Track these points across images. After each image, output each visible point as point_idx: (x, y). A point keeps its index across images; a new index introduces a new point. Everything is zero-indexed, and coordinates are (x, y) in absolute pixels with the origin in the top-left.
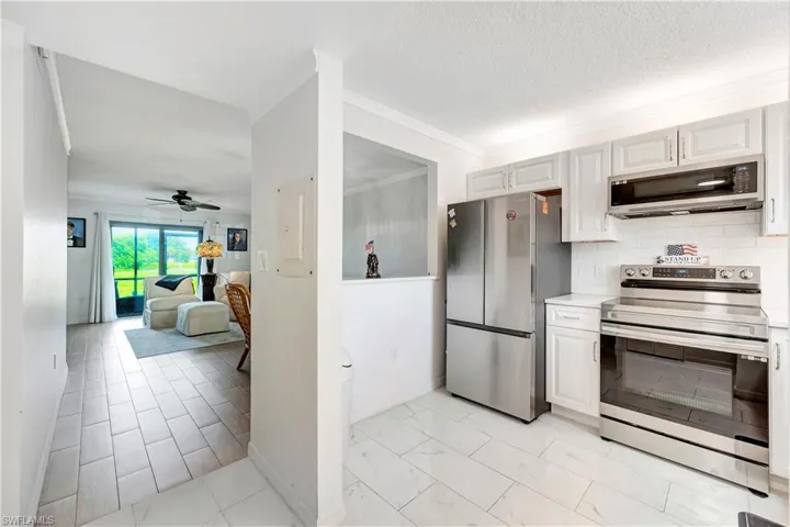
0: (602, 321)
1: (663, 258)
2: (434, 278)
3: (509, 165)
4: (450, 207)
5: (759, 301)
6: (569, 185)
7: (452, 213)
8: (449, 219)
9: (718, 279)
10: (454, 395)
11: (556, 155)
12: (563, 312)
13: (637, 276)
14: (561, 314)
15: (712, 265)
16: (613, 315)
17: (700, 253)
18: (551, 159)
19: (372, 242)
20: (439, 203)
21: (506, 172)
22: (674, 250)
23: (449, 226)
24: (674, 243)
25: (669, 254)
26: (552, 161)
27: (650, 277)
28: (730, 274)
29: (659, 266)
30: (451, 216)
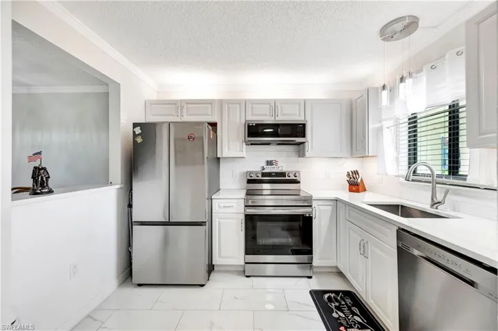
0: (246, 206)
1: (265, 167)
2: (118, 186)
3: (181, 100)
4: (135, 125)
5: (300, 187)
6: (222, 121)
7: (138, 131)
8: (135, 135)
9: (287, 178)
10: (140, 285)
11: (214, 100)
12: (223, 203)
13: (254, 177)
14: (222, 205)
15: (284, 170)
16: (252, 202)
17: (280, 164)
18: (210, 102)
19: (40, 153)
20: (122, 121)
21: (179, 105)
22: (269, 163)
23: (135, 142)
24: (269, 159)
25: (267, 165)
26: (211, 104)
27: (260, 178)
28: (290, 175)
29: (264, 171)
30: (137, 133)
